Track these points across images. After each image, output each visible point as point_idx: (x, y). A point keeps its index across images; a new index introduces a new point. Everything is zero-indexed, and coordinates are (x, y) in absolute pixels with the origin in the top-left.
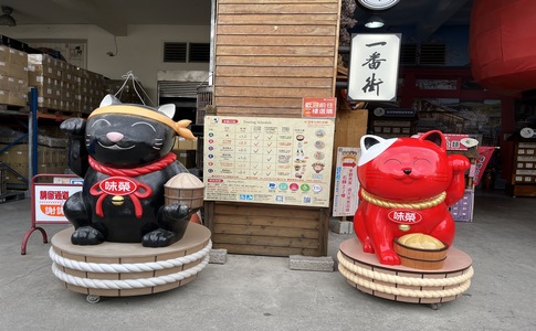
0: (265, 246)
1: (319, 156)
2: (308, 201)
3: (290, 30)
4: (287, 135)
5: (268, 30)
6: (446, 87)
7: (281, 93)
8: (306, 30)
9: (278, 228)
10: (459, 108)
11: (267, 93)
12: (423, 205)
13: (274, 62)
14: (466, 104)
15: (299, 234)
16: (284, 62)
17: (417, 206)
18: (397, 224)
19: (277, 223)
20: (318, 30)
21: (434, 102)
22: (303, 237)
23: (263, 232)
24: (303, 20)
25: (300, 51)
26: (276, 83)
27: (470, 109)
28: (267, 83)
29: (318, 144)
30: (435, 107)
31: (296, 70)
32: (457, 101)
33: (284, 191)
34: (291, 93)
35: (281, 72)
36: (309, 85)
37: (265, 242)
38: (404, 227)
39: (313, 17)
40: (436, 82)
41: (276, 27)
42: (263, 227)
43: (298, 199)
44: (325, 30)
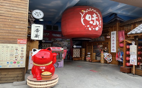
0: (6, 80)
1: (22, 54)
2: (19, 66)
3: (14, 21)
4: (12, 48)
5: (7, 21)
6: (59, 36)
7: (11, 37)
8: (19, 22)
9: (10, 75)
10: (62, 41)
11: (7, 37)
12: (47, 65)
13: (9, 29)
14: (63, 40)
15: (17, 76)
16: (12, 29)
17: (46, 65)
18: (41, 70)
19: (10, 73)
20: (22, 22)
21: (56, 39)
22: (18, 76)
23: (5, 76)
24: (18, 19)
25: (17, 27)
26: (10, 34)
27: (64, 41)
28: (7, 34)
29: (22, 51)
30: (56, 40)
31: (16, 32)
32: (61, 39)
33: (12, 64)
34: (14, 37)
35: (11, 32)
36: (20, 35)
37: (6, 79)
38: (43, 70)
39: (20, 19)
40: (56, 35)
41: (10, 20)
42: (5, 75)
43: (16, 66)
44: (24, 22)
